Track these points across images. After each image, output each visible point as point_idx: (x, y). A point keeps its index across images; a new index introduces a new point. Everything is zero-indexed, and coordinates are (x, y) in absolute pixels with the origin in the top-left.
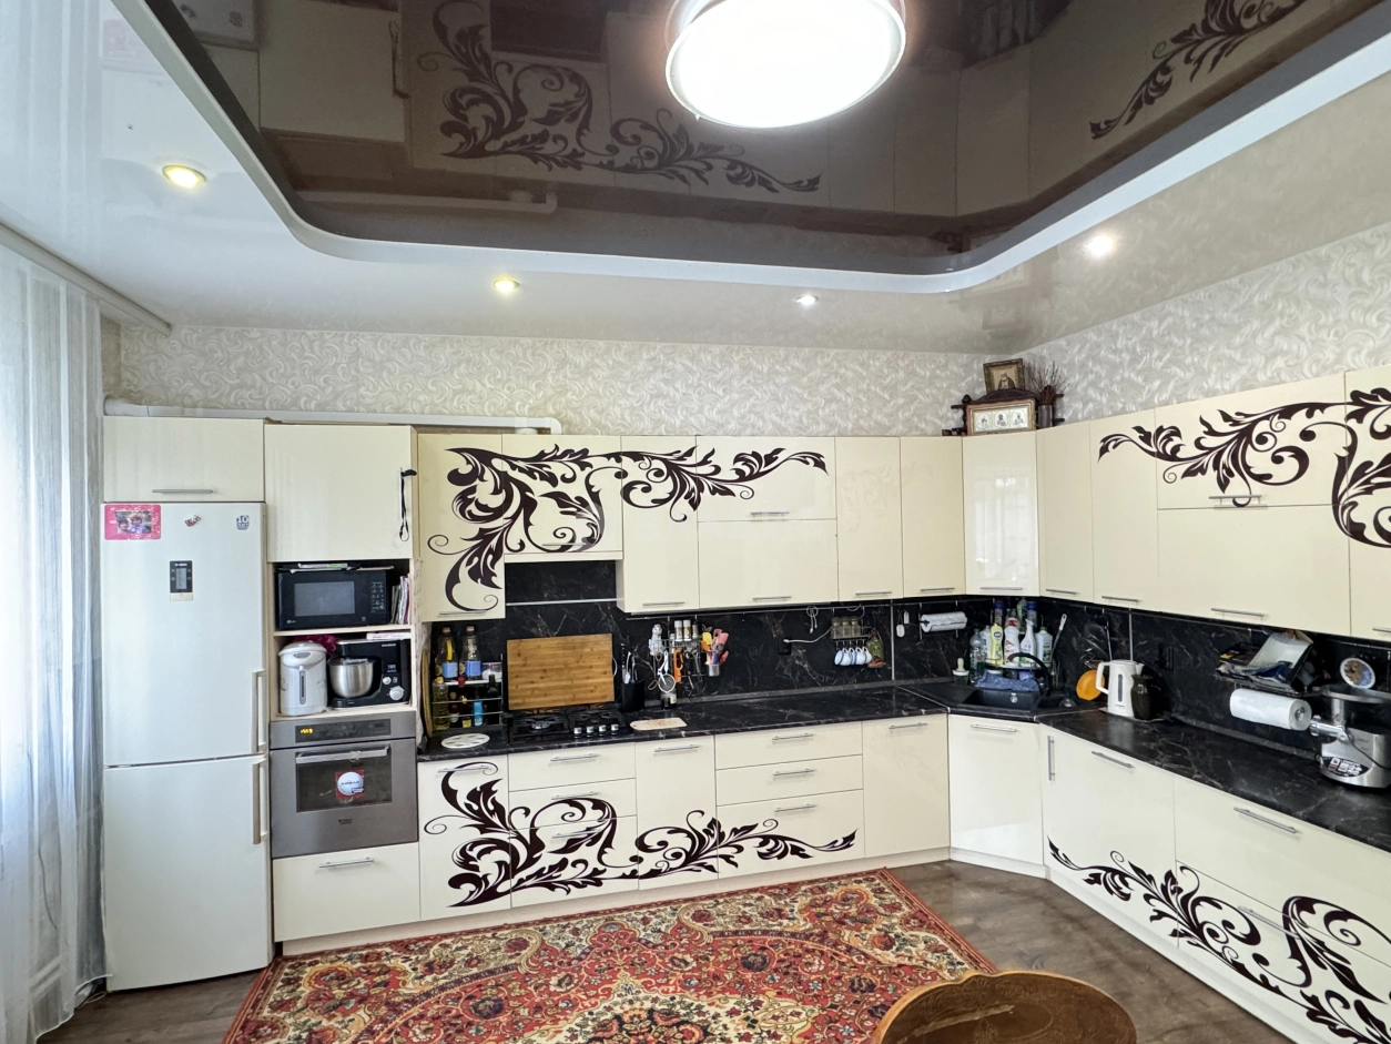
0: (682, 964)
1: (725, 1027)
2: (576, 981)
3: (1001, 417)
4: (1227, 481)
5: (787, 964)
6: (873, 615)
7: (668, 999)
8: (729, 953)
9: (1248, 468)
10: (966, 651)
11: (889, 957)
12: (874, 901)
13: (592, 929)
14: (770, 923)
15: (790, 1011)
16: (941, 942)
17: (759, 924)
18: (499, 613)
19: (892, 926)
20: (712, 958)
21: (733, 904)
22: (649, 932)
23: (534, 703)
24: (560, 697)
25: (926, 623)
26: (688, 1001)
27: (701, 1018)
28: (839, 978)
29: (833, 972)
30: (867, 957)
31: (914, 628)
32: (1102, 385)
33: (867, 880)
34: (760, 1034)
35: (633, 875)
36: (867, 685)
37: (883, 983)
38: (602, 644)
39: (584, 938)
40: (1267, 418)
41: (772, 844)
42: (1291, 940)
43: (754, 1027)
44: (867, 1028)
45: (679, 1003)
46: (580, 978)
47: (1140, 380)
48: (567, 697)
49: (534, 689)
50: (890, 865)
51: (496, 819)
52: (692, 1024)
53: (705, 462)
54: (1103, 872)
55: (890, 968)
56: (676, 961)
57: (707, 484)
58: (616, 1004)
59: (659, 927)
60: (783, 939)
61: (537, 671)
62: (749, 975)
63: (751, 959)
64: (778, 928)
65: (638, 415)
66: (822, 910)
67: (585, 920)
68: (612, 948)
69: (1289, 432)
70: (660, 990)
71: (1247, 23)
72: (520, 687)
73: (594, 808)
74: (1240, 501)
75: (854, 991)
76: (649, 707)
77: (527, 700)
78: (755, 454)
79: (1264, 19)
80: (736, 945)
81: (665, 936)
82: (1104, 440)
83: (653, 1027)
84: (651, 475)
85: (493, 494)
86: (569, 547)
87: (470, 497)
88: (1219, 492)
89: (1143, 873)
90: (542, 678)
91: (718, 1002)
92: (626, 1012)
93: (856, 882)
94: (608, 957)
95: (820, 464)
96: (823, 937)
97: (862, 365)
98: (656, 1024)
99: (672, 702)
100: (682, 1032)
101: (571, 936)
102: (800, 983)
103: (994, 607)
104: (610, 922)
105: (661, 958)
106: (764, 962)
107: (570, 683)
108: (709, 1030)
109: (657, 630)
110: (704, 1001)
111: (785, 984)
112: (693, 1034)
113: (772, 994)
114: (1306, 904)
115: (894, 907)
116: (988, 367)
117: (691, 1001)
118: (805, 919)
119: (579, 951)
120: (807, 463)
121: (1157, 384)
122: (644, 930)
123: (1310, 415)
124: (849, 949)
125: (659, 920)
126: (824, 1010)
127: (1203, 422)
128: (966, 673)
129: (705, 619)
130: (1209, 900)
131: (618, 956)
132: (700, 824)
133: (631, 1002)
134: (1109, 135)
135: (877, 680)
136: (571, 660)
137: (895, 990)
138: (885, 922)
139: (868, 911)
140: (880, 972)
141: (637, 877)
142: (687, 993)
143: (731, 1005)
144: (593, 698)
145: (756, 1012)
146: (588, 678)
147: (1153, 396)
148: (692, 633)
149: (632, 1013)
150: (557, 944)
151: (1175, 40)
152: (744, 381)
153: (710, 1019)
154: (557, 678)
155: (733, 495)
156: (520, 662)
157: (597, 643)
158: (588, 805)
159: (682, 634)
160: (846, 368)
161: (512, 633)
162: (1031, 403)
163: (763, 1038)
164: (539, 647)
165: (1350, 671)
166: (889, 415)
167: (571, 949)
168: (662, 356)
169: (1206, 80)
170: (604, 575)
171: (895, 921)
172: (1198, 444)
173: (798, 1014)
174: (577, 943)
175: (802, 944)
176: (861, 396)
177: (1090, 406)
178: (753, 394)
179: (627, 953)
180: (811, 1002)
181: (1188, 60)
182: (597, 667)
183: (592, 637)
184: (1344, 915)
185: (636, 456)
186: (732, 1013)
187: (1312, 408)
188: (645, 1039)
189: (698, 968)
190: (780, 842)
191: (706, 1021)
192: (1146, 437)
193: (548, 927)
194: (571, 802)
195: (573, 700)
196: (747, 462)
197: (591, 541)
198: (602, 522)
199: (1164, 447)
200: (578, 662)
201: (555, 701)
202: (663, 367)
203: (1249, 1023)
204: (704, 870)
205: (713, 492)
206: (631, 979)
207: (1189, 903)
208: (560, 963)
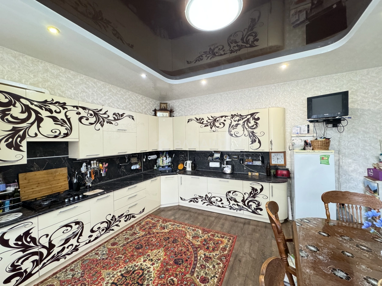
0: (120, 258)
1: (146, 265)
2: (87, 283)
3: (163, 114)
4: (212, 128)
5: (147, 243)
6: (139, 156)
7: (124, 269)
8: (131, 248)
9: (215, 125)
10: (156, 163)
11: (166, 230)
12: (153, 221)
13: (78, 266)
14: (134, 236)
15: (157, 252)
16: (173, 223)
17: (131, 238)
18: (24, 161)
19: (161, 224)
20: (127, 252)
21: (120, 237)
22: (101, 256)
23: (33, 196)
24: (46, 192)
25: (150, 158)
26: (130, 266)
27: (138, 267)
28: (161, 240)
29: (158, 239)
30: (162, 233)
31: (147, 159)
32: (183, 110)
33: (148, 218)
34: (156, 261)
35: (90, 242)
36: (138, 173)
37: (170, 236)
38: (64, 171)
39: (78, 270)
40: (219, 117)
41: (128, 216)
42: (227, 198)
43: (153, 261)
44: (175, 246)
45: (128, 267)
46: (88, 281)
47: (190, 110)
48: (50, 191)
49: (34, 191)
50: (150, 213)
51: (32, 244)
52: (137, 270)
53: (105, 114)
54: (193, 199)
55: (168, 232)
56: (117, 258)
57: (106, 120)
58: (109, 280)
59: (103, 253)
60: (141, 238)
61: (35, 184)
62: (140, 250)
63: (137, 247)
64: (137, 237)
65: (76, 96)
66: (144, 228)
67: (73, 265)
68: (92, 267)
69: (222, 120)
70: (119, 268)
71: (217, 54)
72: (26, 192)
73: (75, 225)
74: (214, 131)
75: (166, 240)
76: (82, 189)
77: (30, 196)
78: (118, 114)
79: (219, 55)
80: (131, 246)
81: (107, 254)
82: (188, 120)
83: (126, 278)
84: (89, 115)
85: (20, 113)
86: (58, 136)
87: (7, 113)
88: (210, 129)
89: (201, 196)
90: (37, 186)
91: (139, 261)
92: (114, 280)
93: (146, 219)
94: (92, 270)
95: (133, 119)
96: (149, 233)
97: (137, 97)
98: (127, 277)
99: (91, 186)
100: (136, 274)
101: (72, 272)
102: (154, 245)
103: (160, 154)
104: (83, 261)
105: (111, 260)
106: (141, 246)
107: (50, 186)
108: (143, 269)
109: (84, 164)
110: (135, 263)
111: (150, 248)
112: (140, 272)
113: (150, 251)
114: (229, 192)
115: (158, 221)
116: (161, 103)
117: (131, 265)
118: (142, 232)
119: (80, 275)
120: (130, 118)
121: (194, 111)
122: (99, 256)
123: (225, 117)
124: (157, 233)
125: (101, 251)
126: (164, 248)
127: (208, 117)
128: (156, 168)
129: (101, 160)
130: (214, 197)
131: (96, 268)
132: (109, 218)
133: (113, 277)
134: (190, 64)
135: (140, 172)
136: (51, 178)
137: (173, 236)
138: (159, 224)
139: (154, 224)
140: (167, 234)
141: (91, 242)
142: (128, 264)
143: (142, 260)
144: (61, 190)
145: (150, 257)
146: (58, 183)
147: (193, 113)
148: (97, 164)
149: (116, 279)
150: (68, 278)
151: (204, 52)
152: (109, 94)
153: (140, 266)
154: (45, 185)
155: (113, 124)
156: (26, 181)
157: (61, 171)
158: (73, 225)
159: (94, 165)
160: (133, 97)
161: (21, 171)
162: (169, 112)
163: (157, 262)
164: (36, 175)
165: (225, 157)
166: (142, 110)
167: (75, 276)
168: (85, 80)
169: (209, 61)
170: (64, 147)
171: (161, 223)
172: (207, 121)
173: (160, 252)
174: (76, 273)
175: (146, 237)
176: (136, 104)
177: (180, 114)
178: (111, 98)
179: (99, 265)
180: (160, 248)
181: (206, 56)
182: (62, 179)
183: (60, 169)
184: (235, 192)
185: (84, 108)
186: (144, 261)
187: (226, 116)
188: (127, 282)
189: (125, 256)
190: (130, 216)
191: (140, 267)
192: (197, 120)
193: (58, 275)
194: (67, 226)
195: (52, 192)
196: (116, 116)
197: (66, 135)
198: (71, 128)
199: (201, 122)
200: (54, 178)
201: (44, 194)
202: (85, 83)
203: (220, 215)
204: (111, 231)
205: (107, 122)
206: (107, 271)
207: (210, 199)
208: (75, 282)
